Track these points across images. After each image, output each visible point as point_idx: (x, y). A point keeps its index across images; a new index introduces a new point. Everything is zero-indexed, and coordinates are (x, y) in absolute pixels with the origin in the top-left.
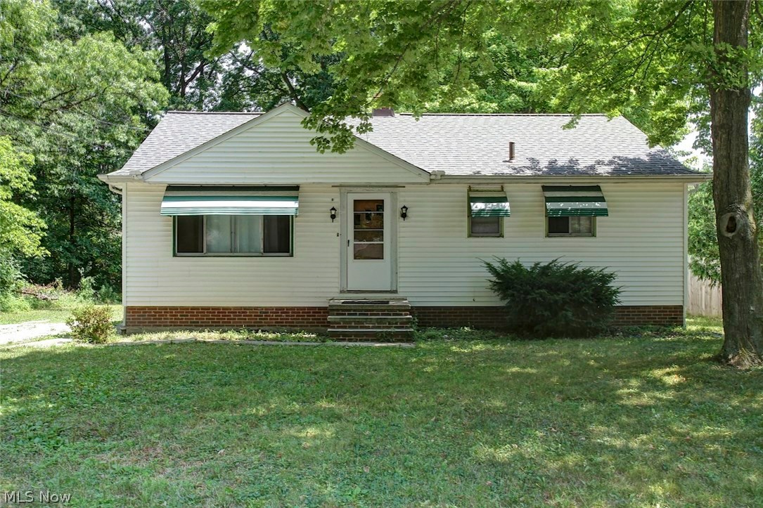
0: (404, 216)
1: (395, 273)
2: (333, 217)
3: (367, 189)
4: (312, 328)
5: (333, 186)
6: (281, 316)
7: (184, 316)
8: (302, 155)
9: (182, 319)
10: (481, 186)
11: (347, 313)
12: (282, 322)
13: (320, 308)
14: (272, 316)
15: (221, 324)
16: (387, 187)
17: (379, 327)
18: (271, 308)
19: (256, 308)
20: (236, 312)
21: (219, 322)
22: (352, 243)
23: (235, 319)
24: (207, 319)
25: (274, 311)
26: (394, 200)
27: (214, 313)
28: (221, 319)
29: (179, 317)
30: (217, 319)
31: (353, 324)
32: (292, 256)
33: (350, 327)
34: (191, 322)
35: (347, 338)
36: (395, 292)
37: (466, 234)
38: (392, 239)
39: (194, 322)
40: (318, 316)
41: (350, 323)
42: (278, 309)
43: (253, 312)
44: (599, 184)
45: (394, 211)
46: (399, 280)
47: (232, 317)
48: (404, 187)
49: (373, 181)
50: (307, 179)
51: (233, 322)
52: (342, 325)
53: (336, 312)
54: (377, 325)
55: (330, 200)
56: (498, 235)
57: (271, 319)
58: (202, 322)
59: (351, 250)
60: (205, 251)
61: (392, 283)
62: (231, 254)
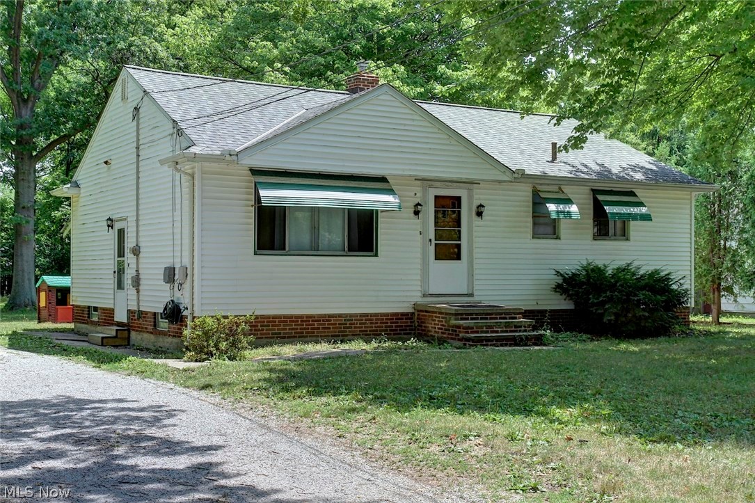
0: (479, 214)
1: (471, 275)
2: (417, 213)
3: (447, 183)
4: (395, 337)
5: (416, 179)
6: (365, 323)
7: (266, 326)
8: (399, 144)
9: (263, 330)
10: (543, 186)
11: (470, 317)
12: (367, 331)
13: (403, 314)
14: (357, 324)
15: (304, 335)
16: (464, 182)
17: (506, 332)
18: (356, 315)
19: (340, 315)
20: (320, 321)
21: (303, 333)
22: (434, 242)
23: (319, 328)
24: (289, 329)
25: (359, 318)
26: (470, 197)
27: (298, 321)
28: (305, 329)
29: (259, 327)
30: (301, 329)
31: (485, 329)
32: (376, 255)
33: (482, 332)
34: (273, 334)
35: (489, 343)
36: (471, 295)
37: (530, 235)
38: (468, 239)
39: (276, 334)
40: (401, 323)
41: (482, 327)
42: (363, 315)
43: (337, 320)
44: (633, 190)
45: (470, 209)
46: (475, 282)
47: (316, 326)
48: (479, 184)
49: (464, 176)
50: (403, 170)
51: (317, 332)
52: (475, 329)
53: (460, 317)
54: (505, 329)
55: (414, 194)
56: (555, 236)
57: (355, 327)
58: (284, 333)
59: (432, 249)
60: (287, 249)
61: (468, 286)
62: (315, 253)
